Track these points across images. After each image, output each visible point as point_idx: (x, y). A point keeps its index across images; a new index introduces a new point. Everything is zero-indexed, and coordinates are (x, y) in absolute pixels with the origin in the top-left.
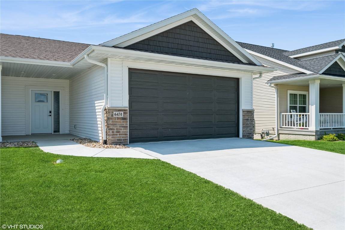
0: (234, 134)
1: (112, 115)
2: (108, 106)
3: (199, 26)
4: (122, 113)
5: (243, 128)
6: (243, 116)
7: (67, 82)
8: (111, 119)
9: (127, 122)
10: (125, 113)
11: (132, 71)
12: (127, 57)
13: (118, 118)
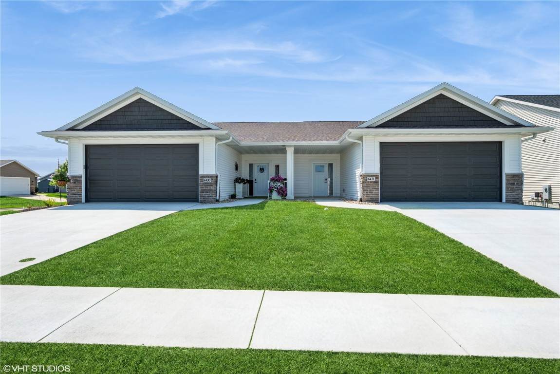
0: (495, 198)
1: (366, 180)
2: (363, 173)
3: (449, 97)
4: (374, 177)
5: (506, 192)
6: (507, 180)
7: (339, 155)
8: (366, 182)
9: (378, 185)
10: (376, 178)
11: (383, 145)
12: (378, 134)
13: (371, 182)
